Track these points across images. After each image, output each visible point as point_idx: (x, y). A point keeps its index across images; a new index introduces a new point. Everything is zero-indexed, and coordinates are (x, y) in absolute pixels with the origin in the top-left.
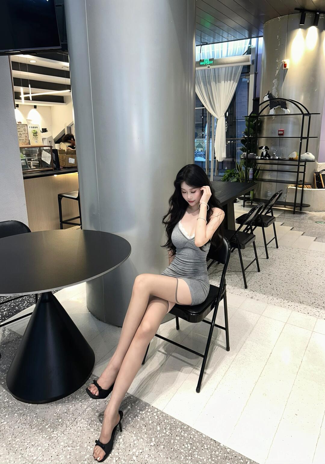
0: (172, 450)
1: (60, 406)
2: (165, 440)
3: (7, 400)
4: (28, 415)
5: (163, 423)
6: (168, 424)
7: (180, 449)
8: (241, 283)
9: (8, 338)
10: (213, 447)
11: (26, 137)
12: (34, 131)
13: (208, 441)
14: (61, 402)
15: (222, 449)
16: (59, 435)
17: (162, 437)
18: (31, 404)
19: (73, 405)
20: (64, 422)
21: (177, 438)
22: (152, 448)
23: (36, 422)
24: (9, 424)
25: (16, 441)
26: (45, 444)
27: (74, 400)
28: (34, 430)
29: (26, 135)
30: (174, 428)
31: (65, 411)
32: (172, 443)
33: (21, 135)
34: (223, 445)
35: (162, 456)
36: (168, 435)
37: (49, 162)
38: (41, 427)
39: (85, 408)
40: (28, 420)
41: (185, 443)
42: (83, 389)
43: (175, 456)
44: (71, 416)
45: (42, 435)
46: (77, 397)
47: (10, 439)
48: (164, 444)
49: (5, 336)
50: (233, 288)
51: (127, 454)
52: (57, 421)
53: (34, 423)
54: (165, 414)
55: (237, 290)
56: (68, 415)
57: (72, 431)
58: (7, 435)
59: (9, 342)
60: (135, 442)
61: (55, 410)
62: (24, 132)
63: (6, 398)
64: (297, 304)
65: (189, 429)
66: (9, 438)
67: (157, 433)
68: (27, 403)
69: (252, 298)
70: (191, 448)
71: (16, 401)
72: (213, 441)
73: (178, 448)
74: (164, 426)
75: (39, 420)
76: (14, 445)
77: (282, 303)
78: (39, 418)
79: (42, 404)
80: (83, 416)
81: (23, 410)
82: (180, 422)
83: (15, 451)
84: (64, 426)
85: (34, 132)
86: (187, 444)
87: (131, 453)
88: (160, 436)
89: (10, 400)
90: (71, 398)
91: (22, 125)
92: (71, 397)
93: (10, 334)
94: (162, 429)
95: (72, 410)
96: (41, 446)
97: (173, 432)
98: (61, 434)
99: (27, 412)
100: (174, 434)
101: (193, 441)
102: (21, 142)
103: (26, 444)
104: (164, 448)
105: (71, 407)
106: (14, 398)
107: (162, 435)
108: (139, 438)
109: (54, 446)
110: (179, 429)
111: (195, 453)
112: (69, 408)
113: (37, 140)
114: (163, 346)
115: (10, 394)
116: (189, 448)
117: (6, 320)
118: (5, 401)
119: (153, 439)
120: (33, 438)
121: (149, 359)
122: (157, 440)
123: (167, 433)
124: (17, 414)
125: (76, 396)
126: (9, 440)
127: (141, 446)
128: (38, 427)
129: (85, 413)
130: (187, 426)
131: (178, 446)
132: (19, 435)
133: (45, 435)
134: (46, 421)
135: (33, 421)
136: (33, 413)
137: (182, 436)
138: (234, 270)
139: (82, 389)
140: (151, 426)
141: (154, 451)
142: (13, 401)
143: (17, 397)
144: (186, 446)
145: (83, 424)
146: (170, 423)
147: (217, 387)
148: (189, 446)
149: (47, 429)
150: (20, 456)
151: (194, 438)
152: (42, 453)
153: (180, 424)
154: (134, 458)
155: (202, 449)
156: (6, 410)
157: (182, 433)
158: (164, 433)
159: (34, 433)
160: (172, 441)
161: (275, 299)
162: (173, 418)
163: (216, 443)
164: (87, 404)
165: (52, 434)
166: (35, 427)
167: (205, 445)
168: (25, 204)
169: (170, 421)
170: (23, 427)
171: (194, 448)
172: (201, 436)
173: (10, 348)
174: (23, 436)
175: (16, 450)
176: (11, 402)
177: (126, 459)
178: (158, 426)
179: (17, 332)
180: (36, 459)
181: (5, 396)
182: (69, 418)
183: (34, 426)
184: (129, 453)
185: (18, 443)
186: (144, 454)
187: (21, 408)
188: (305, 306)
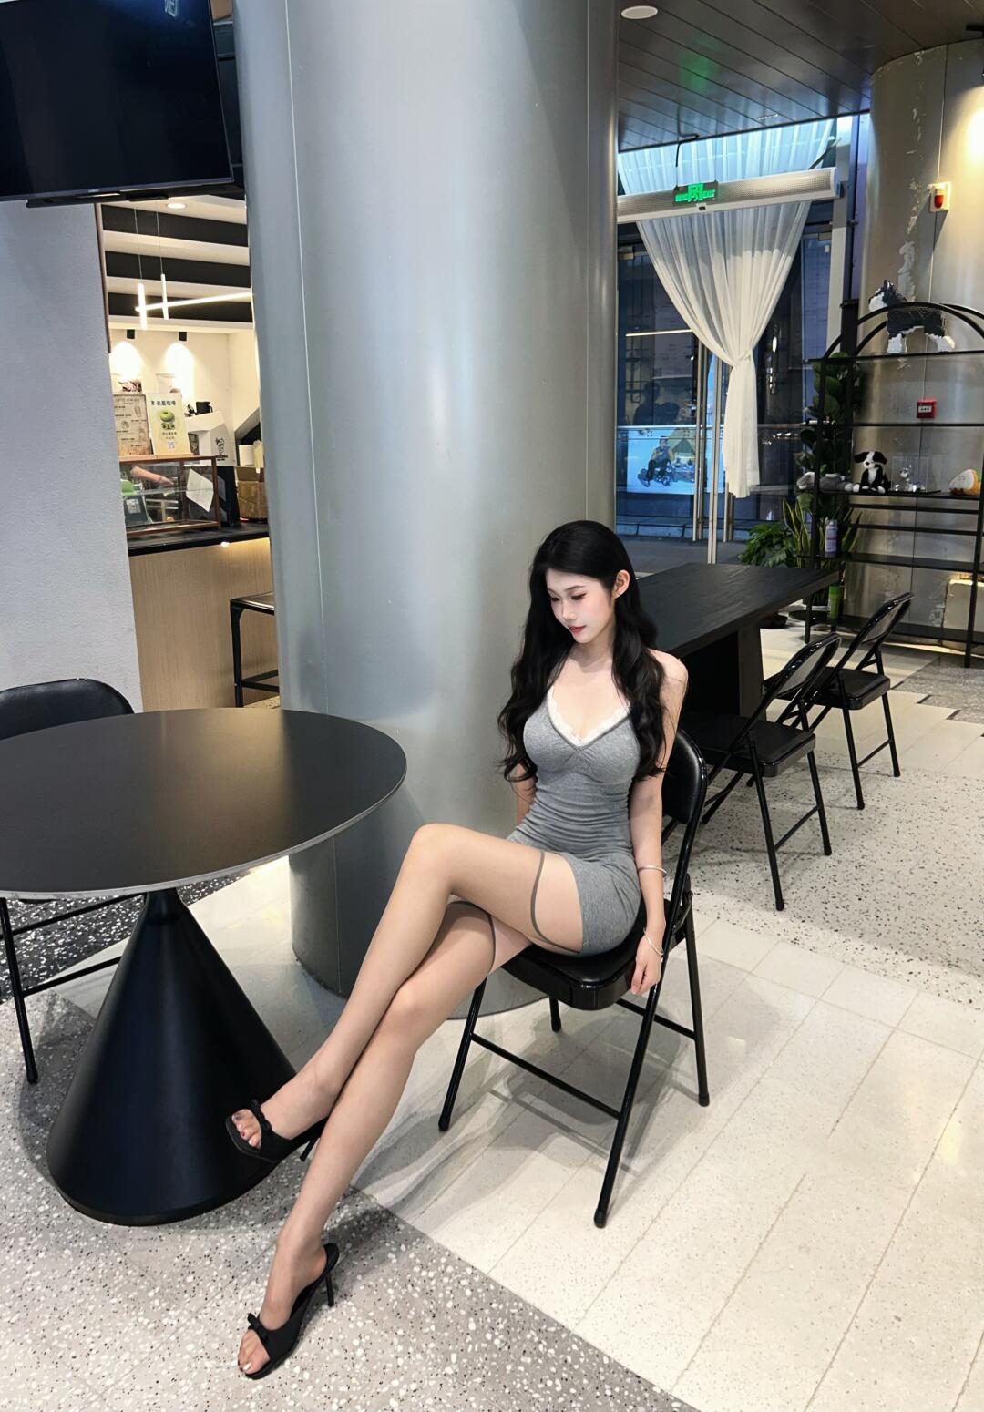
0: (507, 1391)
1: (193, 1238)
2: (488, 1362)
3: (47, 1207)
4: (102, 1254)
5: (487, 1311)
6: (502, 1315)
7: (531, 1391)
8: (765, 891)
9: (62, 1027)
10: (630, 1392)
11: (141, 430)
12: (166, 413)
13: (615, 1375)
14: (197, 1225)
15: (656, 1400)
16: (183, 1320)
17: (481, 1351)
18: (110, 1225)
19: (231, 1236)
20: (201, 1283)
21: (523, 1359)
22: (448, 1382)
23: (121, 1277)
24: (46, 1276)
25: (63, 1329)
26: (142, 1346)
27: (234, 1221)
28: (114, 1300)
29: (143, 426)
30: (518, 1330)
31: (207, 1252)
32: (508, 1372)
33: (128, 426)
34: (662, 1390)
35: (474, 1405)
36: (499, 1347)
37: (206, 505)
38: (135, 1293)
39: (263, 1247)
40: (100, 1271)
41: (548, 1377)
42: (262, 1191)
43: (513, 1408)
44: (221, 1267)
45: (135, 1319)
46: (242, 1213)
47: (44, 1324)
48: (484, 1372)
49: (53, 1020)
50: (739, 906)
51: (373, 1390)
52: (179, 1279)
53: (116, 1282)
54: (495, 1283)
55: (752, 914)
56: (213, 1266)
57: (222, 1314)
58: (37, 1310)
59: (63, 1039)
60: (400, 1361)
61: (178, 1247)
62: (134, 417)
63: (44, 1202)
64: (936, 969)
65: (564, 1336)
66: (44, 1319)
67: (467, 1341)
68: (100, 1220)
69: (795, 941)
70: (562, 1391)
71: (71, 1213)
72: (631, 1377)
73: (526, 1388)
74: (489, 1320)
75: (130, 1272)
76: (56, 1342)
77: (890, 961)
78: (131, 1268)
79: (142, 1228)
80: (256, 1270)
81: (88, 1241)
82: (537, 1311)
83: (56, 1361)
84: (201, 1295)
85: (165, 416)
86: (554, 1380)
87: (385, 1390)
88: (473, 1349)
89: (54, 1208)
90: (226, 1216)
91: (130, 398)
92: (224, 1213)
93: (69, 1014)
94: (480, 1329)
95: (226, 1251)
96: (129, 1351)
97: (514, 1340)
98: (190, 1320)
99: (98, 1246)
100: (516, 1347)
101: (572, 1373)
102: (124, 446)
103: (89, 1340)
104: (483, 1384)
105: (223, 1241)
106: (66, 1204)
107: (480, 1346)
108: (411, 1350)
109: (168, 1352)
110: (532, 1332)
111: (574, 1405)
112: (218, 1244)
113: (172, 441)
114: (507, 1078)
115: (56, 1192)
116: (559, 1389)
117: (59, 971)
118: (41, 1209)
119: (454, 1357)
120: (109, 1324)
121: (464, 1117)
122: (465, 1361)
123: (497, 1342)
124: (72, 1250)
125: (239, 1210)
126: (42, 1325)
127: (417, 1373)
128: (126, 1293)
129: (261, 1263)
130: (559, 1324)
131: (525, 1381)
132: (72, 1312)
133: (145, 1318)
134: (149, 1278)
135: (114, 1275)
136: (115, 1251)
137: (540, 1355)
138: (750, 847)
139: (258, 1192)
140: (449, 1318)
141: (452, 1390)
142: (62, 1211)
143: (72, 1202)
144: (550, 1383)
145: (254, 1295)
146: (509, 1312)
147: (659, 1216)
148: (557, 1386)
149: (152, 1302)
150: (69, 1375)
151: (576, 1364)
152: (131, 1370)
153: (536, 1318)
154: (394, 1403)
155: (597, 1397)
156: (40, 1236)
157: (541, 1347)
158: (487, 1342)
159: (112, 1310)
160: (509, 1368)
161: (868, 947)
162: (518, 1299)
163: (639, 1382)
164: (269, 1236)
165: (165, 1317)
166: (119, 1292)
167: (607, 1387)
168: (130, 630)
169: (509, 1308)
170: (84, 1288)
171: (573, 1391)
172: (597, 1360)
173: (64, 1057)
174: (83, 1317)
175: (59, 1355)
176: (56, 1215)
177: (368, 1403)
178: (471, 1319)
179: (86, 1010)
180: (112, 1385)
181: (42, 1196)
182: (215, 1273)
183: (116, 1289)
184: (379, 1390)
185: (66, 1336)
186: (422, 1396)
187: (82, 1234)
188: (963, 977)
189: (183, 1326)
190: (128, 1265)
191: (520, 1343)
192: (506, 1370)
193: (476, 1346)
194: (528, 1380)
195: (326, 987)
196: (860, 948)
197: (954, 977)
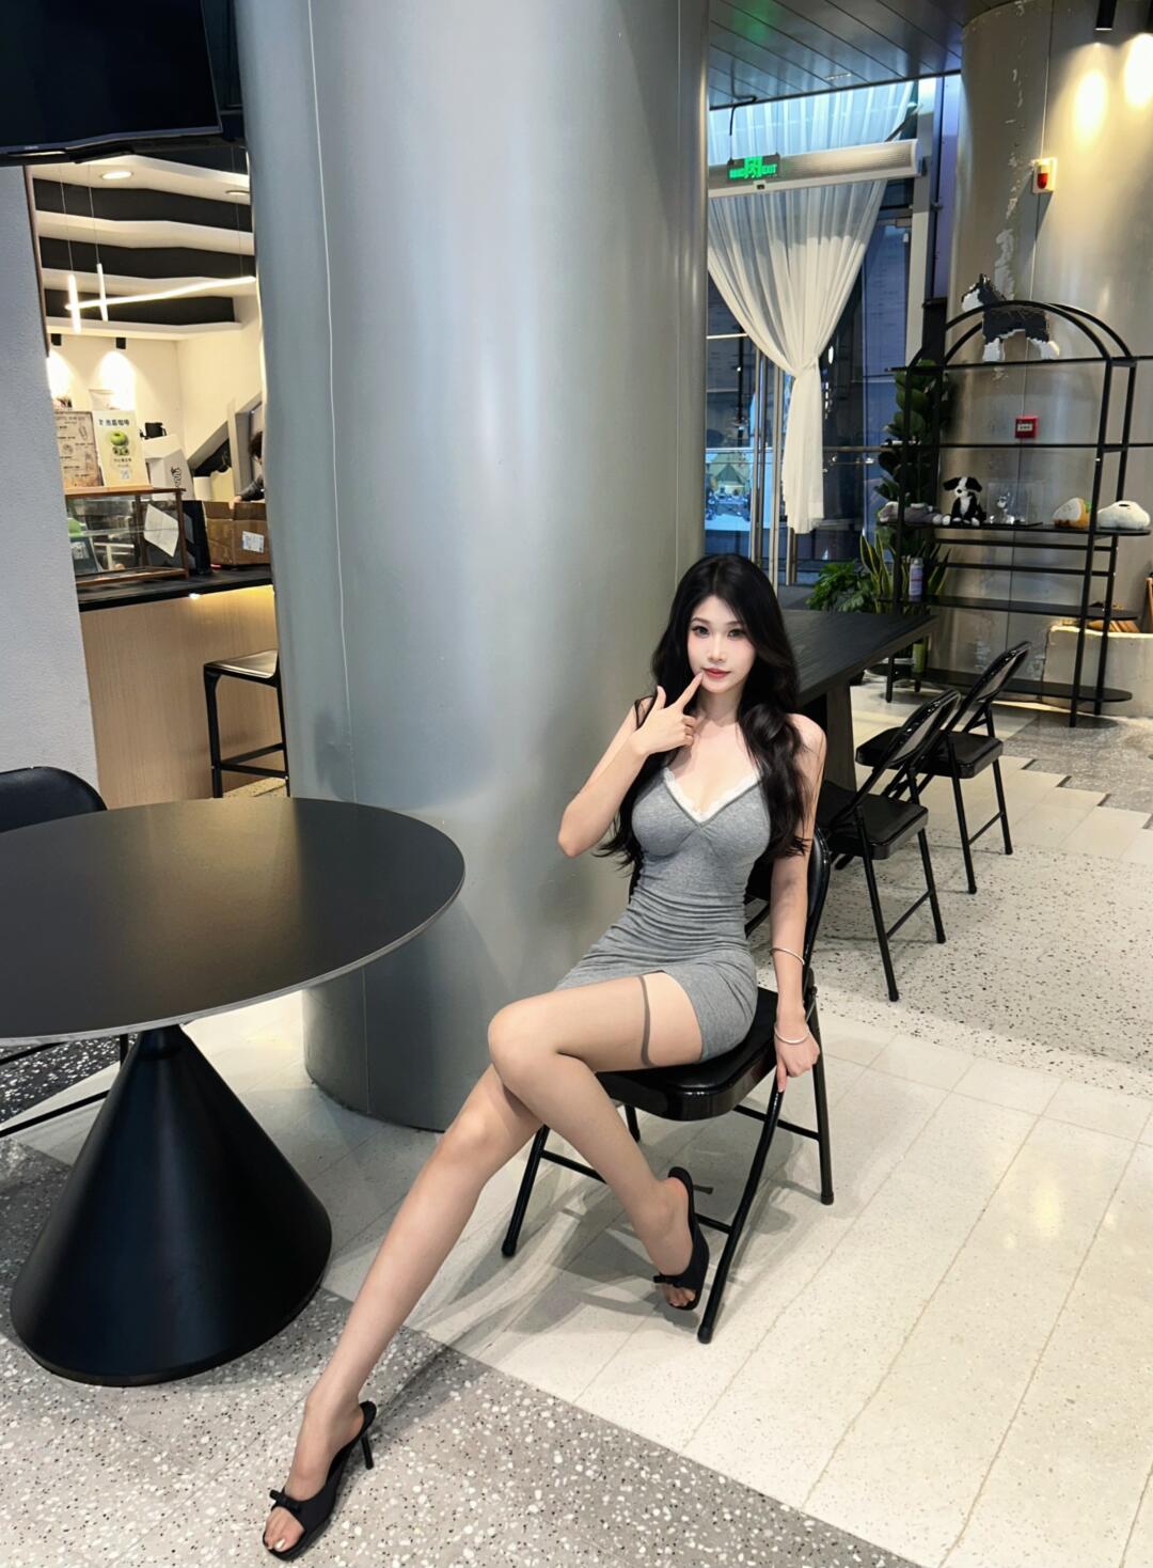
0: (606, 1526)
1: (205, 1395)
2: (580, 1495)
3: (15, 1372)
4: (92, 1421)
5: (575, 1442)
6: (593, 1444)
7: (634, 1523)
8: (874, 981)
9: (20, 1174)
10: (753, 1514)
11: (88, 456)
12: (117, 435)
13: (734, 1496)
14: (210, 1380)
15: (784, 1521)
16: (200, 1484)
17: (570, 1484)
18: (99, 1388)
19: (253, 1390)
20: (219, 1443)
21: (622, 1489)
22: (533, 1523)
23: (118, 1445)
24: (21, 1448)
25: (49, 1502)
26: (150, 1514)
27: (256, 1373)
28: (112, 1469)
29: (89, 450)
30: (615, 1458)
31: (224, 1410)
32: (605, 1504)
33: (71, 451)
34: (791, 1509)
35: (567, 1547)
36: (592, 1478)
37: (169, 547)
38: (137, 1460)
39: (295, 1398)
40: (91, 1439)
41: (653, 1505)
42: (288, 1337)
43: (614, 1546)
44: (243, 1425)
45: (139, 1486)
46: (265, 1363)
47: (25, 1498)
48: (576, 1507)
49: (8, 1168)
50: (846, 997)
51: (442, 1541)
52: (192, 1441)
53: (112, 1449)
54: (582, 1412)
55: (862, 1005)
56: (233, 1423)
57: (246, 1474)
58: (14, 1484)
59: (23, 1185)
60: (473, 1504)
61: (188, 1407)
62: (79, 440)
63: (10, 1366)
64: (1080, 1058)
65: (670, 1459)
66: (25, 1494)
67: (553, 1475)
68: (85, 1383)
69: (915, 1033)
70: (672, 1521)
71: (46, 1377)
72: (754, 1496)
73: (628, 1521)
74: (578, 1451)
75: (128, 1438)
76: (41, 1516)
78: (130, 1434)
79: (139, 1389)
80: (288, 1423)
81: (71, 1407)
82: (636, 1437)
83: (45, 1535)
84: (220, 1456)
85: (116, 439)
86: (660, 1508)
87: (457, 1538)
88: (561, 1484)
89: (24, 1373)
90: (244, 1368)
91: (73, 416)
92: (243, 1365)
93: (28, 1160)
94: (569, 1463)
95: (248, 1406)
96: (135, 1520)
97: (610, 1469)
98: (208, 1483)
99: (84, 1412)
100: (612, 1476)
101: (682, 1497)
102: (68, 476)
103: (83, 1512)
104: (575, 1520)
105: (243, 1395)
106: (40, 1367)
107: (569, 1479)
108: (485, 1491)
109: (184, 1518)
110: (631, 1459)
111: (687, 1535)
112: (238, 1400)
113: (125, 469)
114: (583, 1194)
115: (25, 1353)
116: (668, 1518)
117: (12, 1115)
118: (8, 1374)
119: (538, 1494)
120: (107, 1494)
121: (532, 1239)
122: (552, 1496)
123: (589, 1473)
124: (52, 1417)
125: (261, 1360)
126: (23, 1499)
127: (493, 1516)
128: (126, 1460)
129: (293, 1416)
130: (663, 1448)
131: (626, 1513)
132: (59, 1485)
133: (152, 1484)
134: (153, 1443)
135: (109, 1443)
136: (107, 1417)
137: (642, 1482)
138: (847, 934)
139: (283, 1338)
140: (530, 1453)
141: (539, 1531)
142: (35, 1376)
143: (48, 1364)
144: (656, 1512)
145: (286, 1450)
146: (602, 1440)
147: (774, 1325)
148: (665, 1515)
149: (159, 1468)
150: (62, 1549)
151: (686, 1487)
152: (139, 1541)
153: (635, 1444)
154: (468, 1554)
155: (715, 1523)
156: (9, 1404)
157: (643, 1474)
158: (578, 1474)
159: (109, 1479)
160: (606, 1499)
162: (612, 1426)
163: (764, 1501)
164: (301, 1386)
165: (178, 1482)
166: (116, 1461)
167: (725, 1510)
168: (84, 702)
169: (602, 1436)
170: (72, 1459)
171: (685, 1518)
172: (712, 1480)
173: (26, 1206)
174: (74, 1488)
175: (47, 1529)
176: (27, 1380)
177: (437, 1556)
178: (557, 1452)
179: (51, 1154)
180: (117, 1559)
181: (7, 1360)
182: (236, 1431)
183: (113, 1457)
184: (449, 1540)
185: (54, 1510)
186: (503, 1542)
187: (63, 1399)
188: (1110, 1065)
189: (199, 1489)
190: (126, 1431)
191: (616, 1472)
192: (602, 1502)
193: (565, 1480)
194: (630, 1511)
195: (350, 1108)
196: (991, 1040)
197: (1101, 1065)
